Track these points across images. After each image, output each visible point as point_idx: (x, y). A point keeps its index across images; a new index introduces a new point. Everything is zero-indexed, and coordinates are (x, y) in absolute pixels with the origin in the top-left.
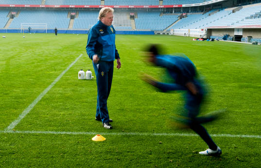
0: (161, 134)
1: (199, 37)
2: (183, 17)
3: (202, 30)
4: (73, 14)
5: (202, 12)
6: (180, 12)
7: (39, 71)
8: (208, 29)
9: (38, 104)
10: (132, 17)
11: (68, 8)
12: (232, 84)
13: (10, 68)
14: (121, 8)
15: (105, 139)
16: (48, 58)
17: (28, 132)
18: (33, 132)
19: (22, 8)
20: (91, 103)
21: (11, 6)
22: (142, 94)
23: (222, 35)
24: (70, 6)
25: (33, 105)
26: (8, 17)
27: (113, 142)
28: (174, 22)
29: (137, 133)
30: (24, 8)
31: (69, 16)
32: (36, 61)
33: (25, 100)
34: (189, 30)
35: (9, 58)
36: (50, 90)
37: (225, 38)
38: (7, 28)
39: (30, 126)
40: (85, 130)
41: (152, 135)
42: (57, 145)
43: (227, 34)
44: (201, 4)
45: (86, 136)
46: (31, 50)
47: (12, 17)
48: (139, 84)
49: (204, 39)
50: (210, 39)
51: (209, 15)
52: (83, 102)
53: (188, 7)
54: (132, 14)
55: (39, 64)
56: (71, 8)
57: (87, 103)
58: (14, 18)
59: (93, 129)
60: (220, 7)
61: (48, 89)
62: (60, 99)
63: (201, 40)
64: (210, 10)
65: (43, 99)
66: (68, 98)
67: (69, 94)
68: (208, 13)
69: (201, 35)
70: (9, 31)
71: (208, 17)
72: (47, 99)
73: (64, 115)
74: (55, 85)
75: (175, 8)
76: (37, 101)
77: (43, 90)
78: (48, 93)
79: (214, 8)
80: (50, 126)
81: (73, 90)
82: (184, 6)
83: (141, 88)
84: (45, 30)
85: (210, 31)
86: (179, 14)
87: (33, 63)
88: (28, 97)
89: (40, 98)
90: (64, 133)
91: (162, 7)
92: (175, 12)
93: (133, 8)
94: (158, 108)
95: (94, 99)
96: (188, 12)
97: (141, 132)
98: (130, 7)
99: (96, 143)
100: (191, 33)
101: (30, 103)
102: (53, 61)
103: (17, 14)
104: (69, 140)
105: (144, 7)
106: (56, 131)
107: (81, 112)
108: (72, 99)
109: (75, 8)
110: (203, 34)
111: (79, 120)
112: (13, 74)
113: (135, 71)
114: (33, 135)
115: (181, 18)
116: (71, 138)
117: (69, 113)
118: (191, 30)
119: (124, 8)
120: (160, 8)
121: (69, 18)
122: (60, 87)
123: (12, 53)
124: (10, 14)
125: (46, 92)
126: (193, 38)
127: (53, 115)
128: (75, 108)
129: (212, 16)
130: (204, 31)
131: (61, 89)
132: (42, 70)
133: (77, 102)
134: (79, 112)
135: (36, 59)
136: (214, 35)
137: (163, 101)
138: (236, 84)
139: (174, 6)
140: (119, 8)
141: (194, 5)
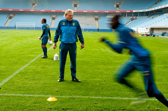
0: (97, 98)
1: (144, 34)
2: (134, 19)
3: (147, 29)
4: (54, 16)
5: (147, 16)
6: (131, 15)
7: (22, 55)
8: (151, 28)
9: (15, 76)
10: (97, 19)
11: (51, 12)
12: (160, 66)
13: (2, 52)
14: (89, 13)
15: (57, 100)
16: (31, 46)
17: (2, 94)
18: (6, 94)
19: (17, 11)
20: (53, 76)
21: (9, 10)
22: (91, 71)
23: (161, 32)
24: (52, 11)
25: (11, 77)
26: (8, 18)
27: (62, 102)
28: (127, 23)
29: (80, 96)
30: (19, 11)
31: (51, 18)
32: (22, 48)
33: (6, 74)
34: (138, 29)
35: (3, 46)
36: (26, 67)
37: (163, 35)
38: (6, 26)
39: (5, 90)
40: (44, 93)
41: (91, 97)
42: (21, 103)
43: (165, 32)
44: (147, 10)
45: (44, 98)
46: (20, 40)
47: (10, 18)
48: (91, 64)
49: (148, 35)
50: (152, 35)
51: (153, 18)
52: (48, 75)
53: (138, 12)
54: (97, 17)
55: (23, 50)
56: (53, 12)
57: (50, 76)
58: (12, 19)
59: (50, 93)
60: (161, 12)
61: (25, 66)
62: (32, 73)
63: (146, 36)
64: (153, 14)
65: (20, 73)
66: (38, 72)
67: (39, 70)
68: (152, 17)
69: (146, 33)
70: (8, 28)
71: (152, 20)
72: (22, 73)
73: (32, 83)
74: (31, 64)
75: (128, 13)
76: (14, 74)
77: (21, 67)
78: (24, 69)
79: (156, 13)
80: (20, 90)
81: (43, 68)
82: (134, 11)
83: (92, 67)
84: (34, 28)
85: (152, 29)
86: (131, 17)
87: (19, 49)
88: (9, 71)
89: (17, 72)
90: (29, 95)
91: (118, 12)
92: (128, 16)
93: (97, 13)
94: (101, 80)
95: (56, 73)
96: (137, 16)
97: (84, 95)
98: (95, 12)
99: (49, 102)
100: (139, 31)
101: (10, 75)
102: (34, 48)
103: (14, 16)
104: (31, 100)
105: (106, 12)
106: (23, 94)
107: (44, 82)
108: (40, 73)
109: (56, 12)
110: (148, 32)
111: (41, 87)
112: (3, 56)
113: (91, 56)
114: (5, 96)
115: (132, 20)
116: (32, 99)
117: (35, 82)
118: (139, 28)
119: (91, 13)
120: (117, 13)
121: (51, 20)
122: (34, 65)
123: (6, 43)
124: (9, 16)
125: (23, 68)
126: (140, 34)
127: (24, 84)
128: (41, 79)
129: (154, 19)
130: (148, 30)
131: (34, 66)
132: (24, 54)
133: (43, 75)
134: (43, 82)
135: (22, 47)
136: (155, 32)
137: (105, 76)
138: (162, 66)
139: (127, 12)
140: (87, 13)
141: (141, 11)
